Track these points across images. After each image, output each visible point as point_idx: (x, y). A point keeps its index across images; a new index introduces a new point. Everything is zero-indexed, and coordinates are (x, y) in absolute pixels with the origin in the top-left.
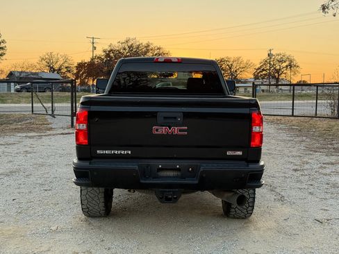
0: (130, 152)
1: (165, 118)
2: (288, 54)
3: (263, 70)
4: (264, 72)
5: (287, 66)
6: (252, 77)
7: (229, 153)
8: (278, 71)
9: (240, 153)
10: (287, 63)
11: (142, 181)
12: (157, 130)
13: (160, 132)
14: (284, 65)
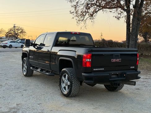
0: (104, 69)
1: (116, 56)
2: (21, 27)
3: (10, 33)
4: (10, 34)
5: (21, 32)
6: (5, 36)
7: (131, 67)
8: (17, 34)
9: (134, 67)
10: (21, 31)
11: (110, 80)
12: (113, 60)
13: (113, 61)
14: (19, 31)
